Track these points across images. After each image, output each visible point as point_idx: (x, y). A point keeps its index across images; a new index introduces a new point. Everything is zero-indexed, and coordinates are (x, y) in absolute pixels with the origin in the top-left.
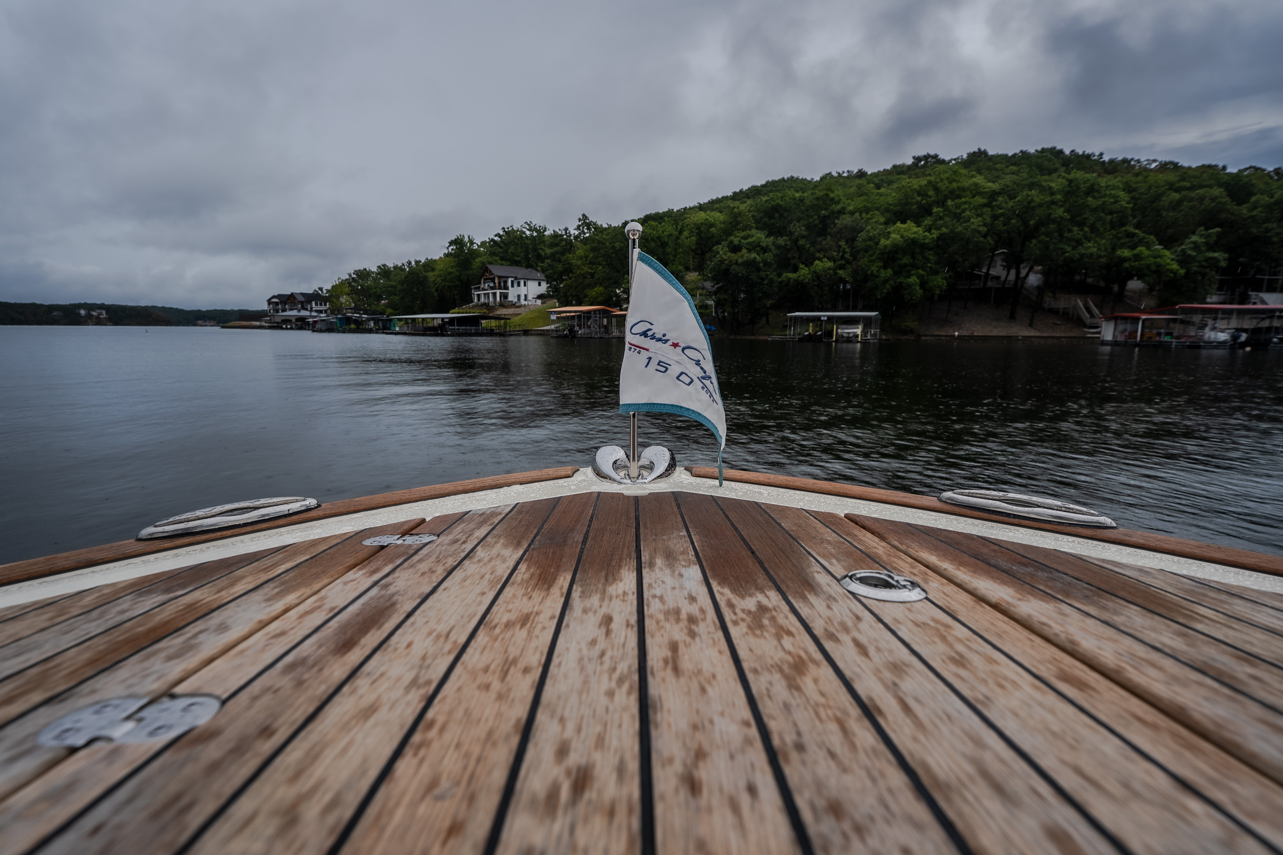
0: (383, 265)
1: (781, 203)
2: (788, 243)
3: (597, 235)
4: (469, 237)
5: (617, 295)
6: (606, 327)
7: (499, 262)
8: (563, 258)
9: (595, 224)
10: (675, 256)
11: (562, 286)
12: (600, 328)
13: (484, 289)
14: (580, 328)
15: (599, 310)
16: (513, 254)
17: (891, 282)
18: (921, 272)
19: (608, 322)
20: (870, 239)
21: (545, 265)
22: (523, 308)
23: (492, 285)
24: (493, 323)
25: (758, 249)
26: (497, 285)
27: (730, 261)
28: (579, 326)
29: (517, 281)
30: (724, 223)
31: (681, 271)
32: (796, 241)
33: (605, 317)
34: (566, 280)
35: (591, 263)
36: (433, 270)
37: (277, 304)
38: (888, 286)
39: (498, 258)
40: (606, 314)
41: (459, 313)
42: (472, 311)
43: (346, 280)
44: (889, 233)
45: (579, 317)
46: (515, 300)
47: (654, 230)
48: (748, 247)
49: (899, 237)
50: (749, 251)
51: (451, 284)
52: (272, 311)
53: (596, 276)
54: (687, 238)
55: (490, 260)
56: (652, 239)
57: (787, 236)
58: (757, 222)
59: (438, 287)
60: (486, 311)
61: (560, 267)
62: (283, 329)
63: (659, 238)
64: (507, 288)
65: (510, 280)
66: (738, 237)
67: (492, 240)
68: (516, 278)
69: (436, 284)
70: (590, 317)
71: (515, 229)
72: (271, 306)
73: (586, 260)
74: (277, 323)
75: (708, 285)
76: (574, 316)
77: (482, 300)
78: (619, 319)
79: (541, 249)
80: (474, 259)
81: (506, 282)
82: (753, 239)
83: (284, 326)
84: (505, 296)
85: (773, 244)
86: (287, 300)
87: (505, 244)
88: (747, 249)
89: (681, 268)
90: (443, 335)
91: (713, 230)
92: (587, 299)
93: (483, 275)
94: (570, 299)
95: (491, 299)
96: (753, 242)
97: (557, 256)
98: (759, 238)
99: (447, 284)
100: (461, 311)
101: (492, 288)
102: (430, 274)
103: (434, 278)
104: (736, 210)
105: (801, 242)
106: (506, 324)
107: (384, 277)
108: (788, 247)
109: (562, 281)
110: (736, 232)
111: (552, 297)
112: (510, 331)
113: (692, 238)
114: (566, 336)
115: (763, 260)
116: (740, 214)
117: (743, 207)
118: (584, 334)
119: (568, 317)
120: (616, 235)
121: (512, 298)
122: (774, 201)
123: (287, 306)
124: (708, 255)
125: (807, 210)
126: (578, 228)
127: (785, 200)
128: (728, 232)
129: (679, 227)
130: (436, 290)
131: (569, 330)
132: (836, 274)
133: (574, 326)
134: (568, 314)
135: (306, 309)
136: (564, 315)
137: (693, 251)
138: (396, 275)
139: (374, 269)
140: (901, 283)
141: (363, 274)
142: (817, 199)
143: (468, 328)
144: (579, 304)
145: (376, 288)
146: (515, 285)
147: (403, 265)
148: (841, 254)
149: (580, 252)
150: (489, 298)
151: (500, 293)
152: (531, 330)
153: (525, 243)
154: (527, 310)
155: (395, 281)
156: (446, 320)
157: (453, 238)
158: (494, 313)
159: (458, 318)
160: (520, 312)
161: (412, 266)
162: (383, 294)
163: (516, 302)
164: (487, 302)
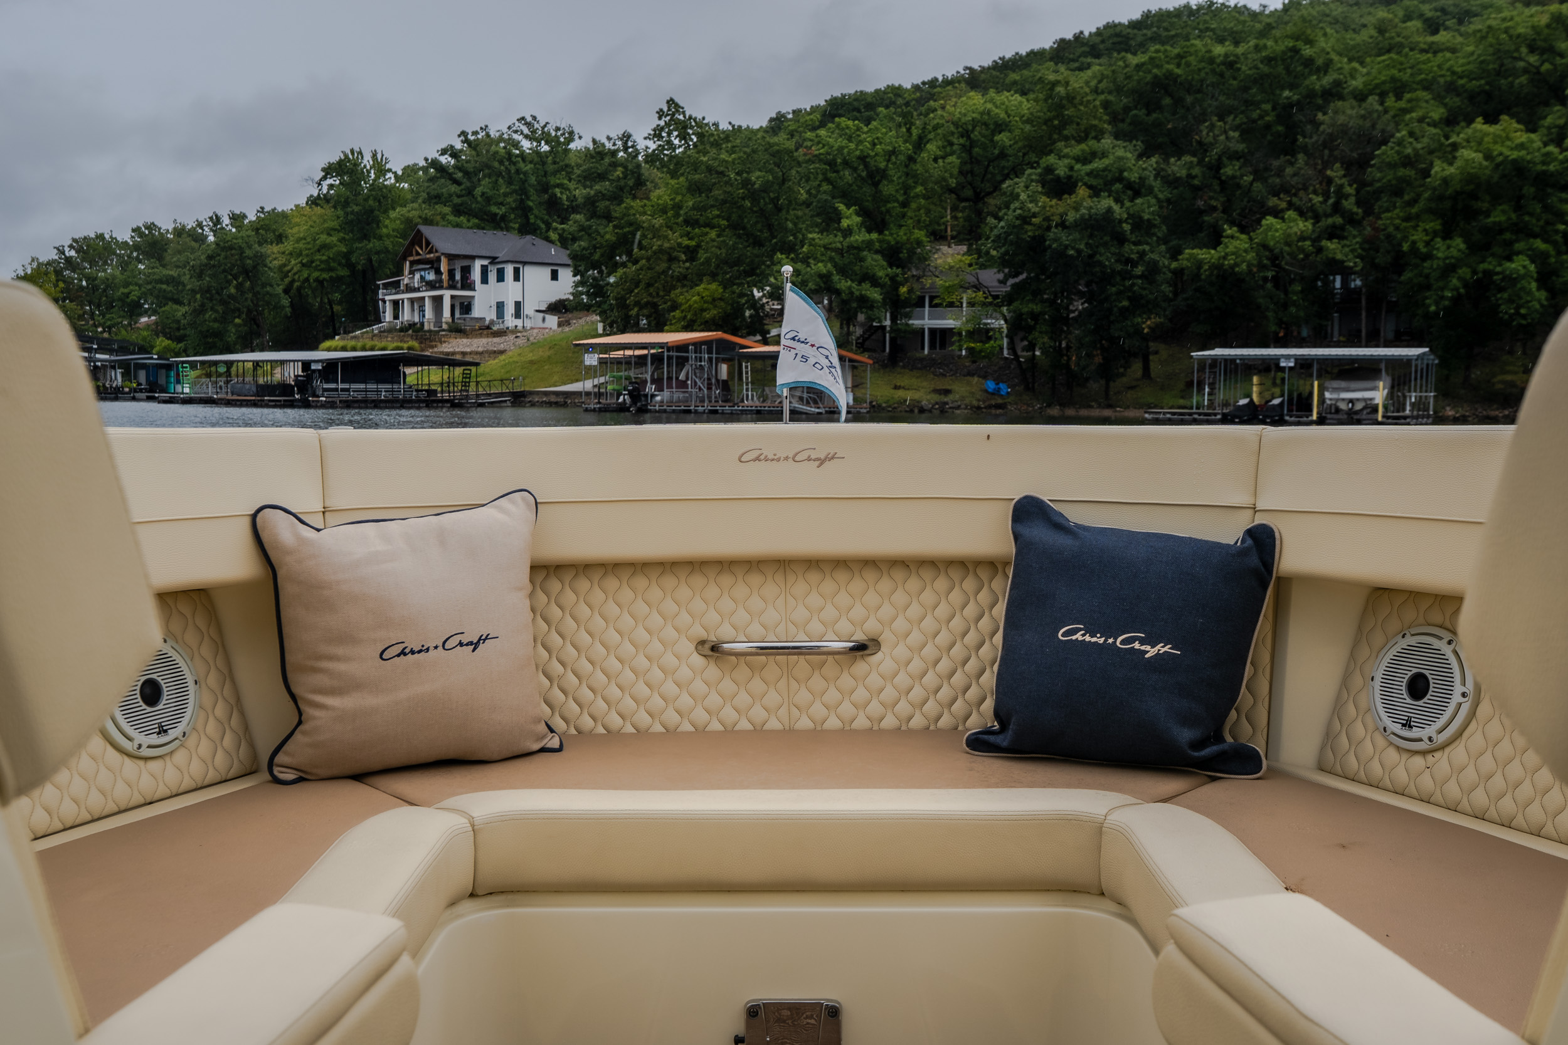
0: (147, 227)
1: (1178, 71)
2: (1196, 171)
3: (705, 153)
4: (374, 155)
5: (754, 304)
6: (725, 386)
7: (451, 218)
8: (617, 211)
9: (700, 124)
10: (905, 205)
11: (612, 280)
12: (709, 388)
13: (409, 289)
14: (660, 389)
15: (708, 343)
16: (488, 200)
17: (1464, 272)
18: (1540, 245)
19: (730, 373)
20: (1407, 162)
21: (570, 227)
22: (511, 337)
23: (431, 276)
24: (434, 376)
25: (1118, 186)
26: (445, 277)
27: (1047, 219)
28: (658, 382)
29: (496, 267)
30: (1028, 121)
31: (919, 243)
32: (1216, 167)
33: (724, 360)
34: (624, 265)
35: (687, 222)
36: (280, 238)
38: (1455, 281)
39: (447, 210)
40: (724, 351)
41: (344, 349)
42: (379, 345)
43: (49, 263)
44: (1455, 147)
45: (657, 359)
46: (491, 315)
47: (850, 139)
48: (1094, 182)
49: (1478, 157)
50: (1095, 192)
51: (325, 276)
53: (702, 256)
54: (935, 160)
55: (428, 213)
56: (846, 163)
57: (1194, 155)
58: (1115, 119)
59: (293, 281)
60: (415, 344)
61: (609, 233)
63: (863, 159)
64: (468, 285)
65: (478, 265)
66: (1066, 156)
67: (434, 163)
68: (493, 260)
69: (286, 276)
70: (686, 359)
71: (493, 134)
73: (677, 215)
75: (990, 277)
76: (644, 357)
77: (406, 316)
78: (759, 364)
79: (558, 186)
80: (386, 212)
81: (466, 271)
82: (1106, 161)
84: (466, 307)
85: (1156, 177)
87: (466, 173)
88: (1090, 187)
89: (919, 234)
90: (306, 405)
91: (1003, 138)
92: (677, 313)
93: (408, 253)
94: (634, 312)
95: (429, 313)
96: (1105, 170)
97: (602, 205)
98: (1121, 159)
99: (316, 274)
100: (352, 343)
101: (431, 285)
102: (275, 249)
103: (282, 260)
104: (1060, 89)
105: (1228, 170)
106: (466, 377)
107: (149, 255)
108: (1196, 182)
109: (614, 267)
110: (1060, 145)
111: (587, 308)
112: (478, 396)
113: (951, 159)
114: (622, 408)
115: (1130, 216)
116: (1070, 98)
117: (1079, 81)
118: (670, 402)
119: (627, 362)
120: (754, 151)
121: (482, 310)
122: (1159, 67)
124: (993, 202)
125: (1246, 89)
126: (657, 134)
127: (1188, 65)
128: (1039, 145)
129: (915, 132)
130: (286, 291)
131: (630, 394)
132: (1320, 250)
133: (646, 381)
134: (629, 353)
136: (619, 354)
137: (951, 191)
138: (179, 252)
140: (1488, 274)
141: (91, 249)
142: (1269, 60)
143: (371, 386)
144: (658, 326)
145: (127, 284)
146: (492, 276)
147: (200, 225)
148: (1331, 201)
149: (661, 194)
150: (422, 310)
151: (452, 297)
152: (531, 393)
153: (518, 172)
154: (520, 341)
155: (178, 267)
156: (313, 367)
157: (334, 158)
158: (436, 350)
159: (346, 362)
160: (502, 347)
161: (223, 228)
162: (146, 301)
163: (492, 322)
164: (417, 320)
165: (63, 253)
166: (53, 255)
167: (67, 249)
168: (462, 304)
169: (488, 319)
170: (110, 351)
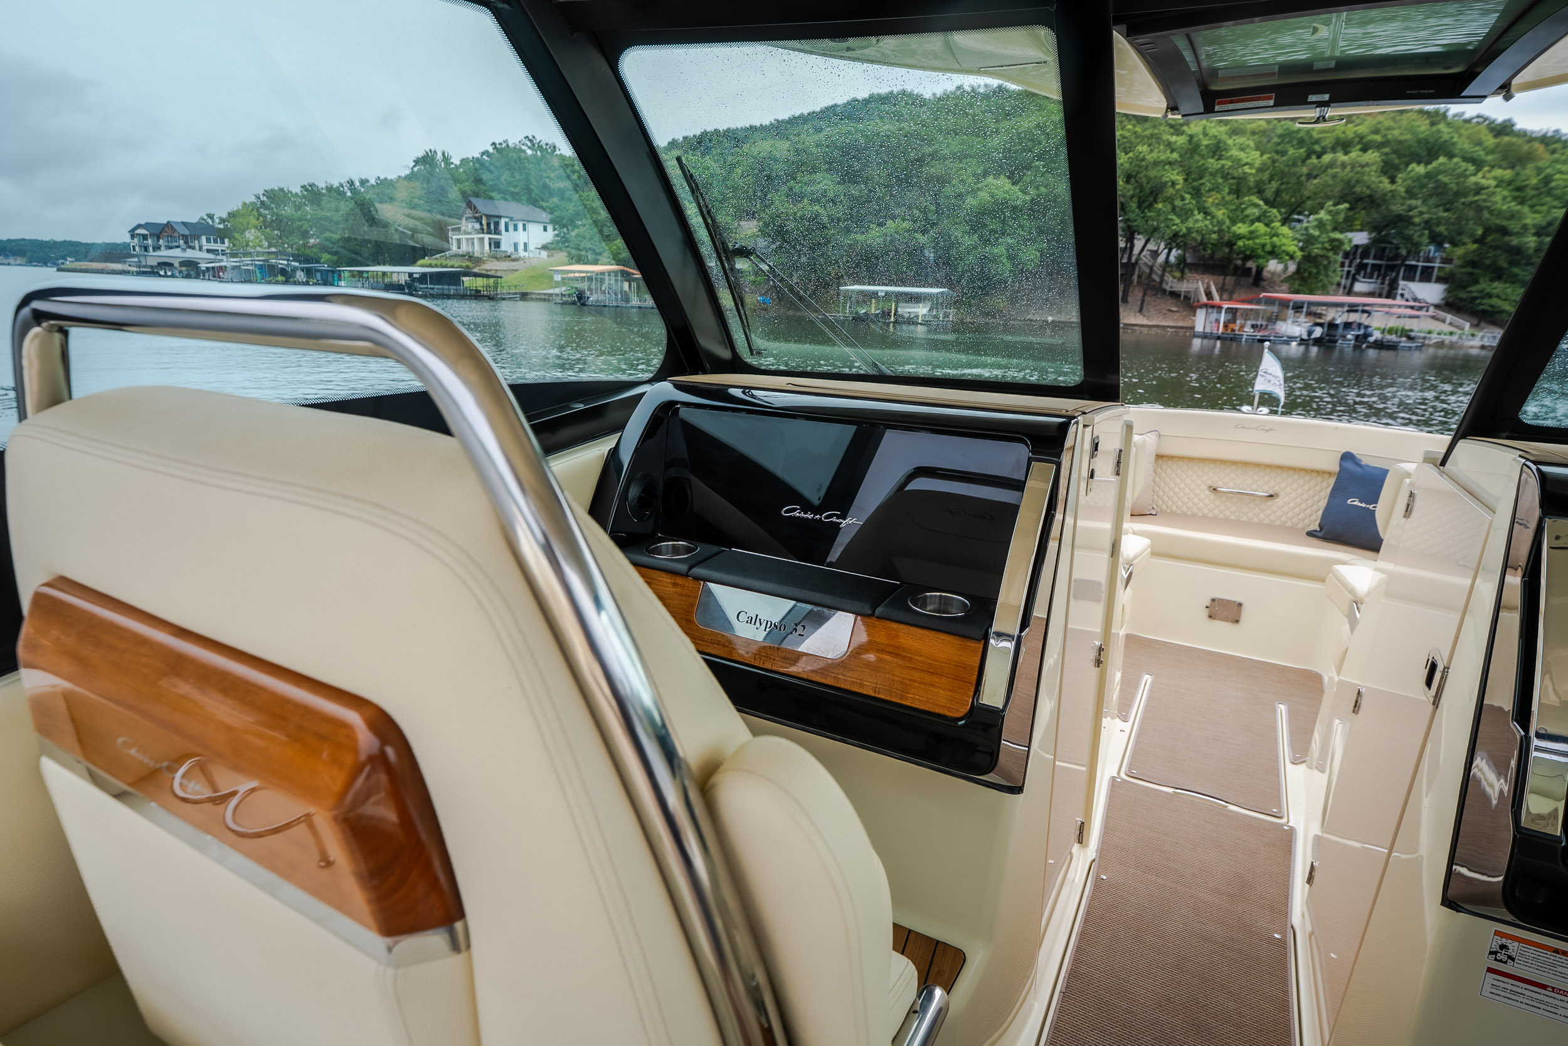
0: (310, 186)
2: (864, 193)
4: (443, 154)
6: (625, 293)
13: (465, 232)
15: (615, 271)
16: (510, 184)
17: (976, 252)
18: (1011, 240)
20: (957, 196)
21: (550, 205)
22: (522, 262)
23: (477, 226)
24: (478, 282)
25: (824, 200)
26: (485, 227)
27: (787, 215)
29: (513, 223)
30: (787, 159)
34: (578, 227)
36: (392, 199)
37: (145, 237)
38: (971, 257)
41: (430, 266)
42: (450, 264)
43: (250, 205)
44: (978, 189)
46: (511, 250)
48: (812, 196)
49: (989, 195)
52: (137, 248)
54: (741, 178)
55: (475, 189)
57: (863, 184)
60: (470, 264)
61: (570, 209)
62: (160, 276)
64: (497, 231)
65: (503, 222)
66: (800, 182)
67: (477, 160)
68: (511, 219)
70: (604, 280)
71: (511, 145)
72: (136, 240)
74: (152, 267)
76: (584, 278)
77: (465, 248)
78: (640, 283)
80: (451, 186)
81: (497, 224)
83: (162, 273)
84: (497, 244)
85: (844, 194)
86: (162, 232)
87: (494, 166)
88: (810, 199)
91: (775, 167)
92: (605, 255)
93: (464, 212)
94: (583, 253)
95: (477, 247)
96: (818, 190)
97: (567, 193)
98: (827, 185)
99: (413, 221)
100: (434, 262)
101: (478, 231)
105: (879, 193)
106: (496, 283)
107: (312, 202)
111: (559, 249)
112: (503, 294)
115: (829, 215)
121: (506, 246)
123: (161, 242)
131: (579, 296)
134: (577, 275)
135: (193, 248)
136: (572, 275)
139: (297, 190)
140: (987, 254)
141: (276, 197)
143: (446, 287)
145: (300, 220)
150: (473, 244)
151: (490, 239)
152: (531, 293)
153: (525, 168)
154: (525, 264)
155: (330, 210)
156: (415, 276)
157: (421, 154)
158: (481, 267)
159: (432, 274)
160: (516, 268)
161: (355, 188)
162: (311, 230)
163: (512, 254)
164: (471, 251)
165: (259, 198)
166: (253, 199)
167: (261, 197)
168: (495, 243)
169: (509, 251)
170: (300, 262)
